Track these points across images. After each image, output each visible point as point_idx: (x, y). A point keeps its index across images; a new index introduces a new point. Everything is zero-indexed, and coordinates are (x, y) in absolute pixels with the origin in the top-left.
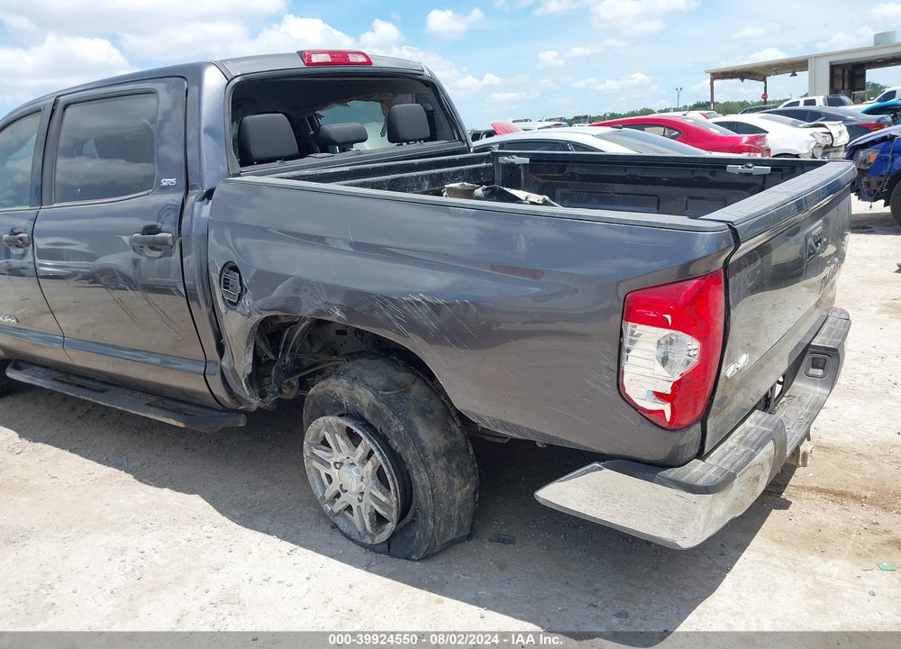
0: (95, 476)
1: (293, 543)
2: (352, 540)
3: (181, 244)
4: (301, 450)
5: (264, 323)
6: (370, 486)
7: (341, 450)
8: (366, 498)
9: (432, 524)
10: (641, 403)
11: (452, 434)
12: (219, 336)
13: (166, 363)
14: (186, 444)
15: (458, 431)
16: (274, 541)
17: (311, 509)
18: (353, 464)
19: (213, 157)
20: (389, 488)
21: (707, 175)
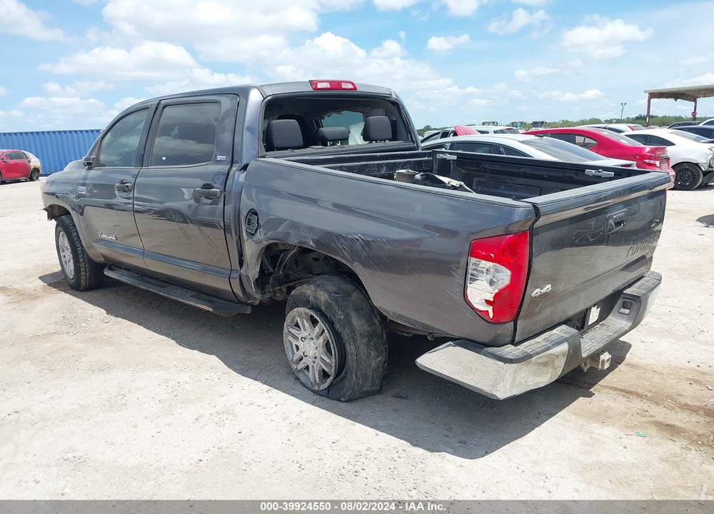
0: (152, 339)
1: (270, 386)
2: (307, 388)
3: (224, 196)
4: (282, 330)
5: (268, 248)
6: (321, 353)
7: (307, 330)
8: (318, 361)
9: (355, 378)
10: (476, 306)
11: (374, 324)
12: (241, 254)
13: (206, 269)
14: (211, 326)
15: (378, 323)
16: (259, 384)
17: (285, 369)
18: (312, 339)
19: (250, 144)
20: (332, 355)
21: (573, 175)
